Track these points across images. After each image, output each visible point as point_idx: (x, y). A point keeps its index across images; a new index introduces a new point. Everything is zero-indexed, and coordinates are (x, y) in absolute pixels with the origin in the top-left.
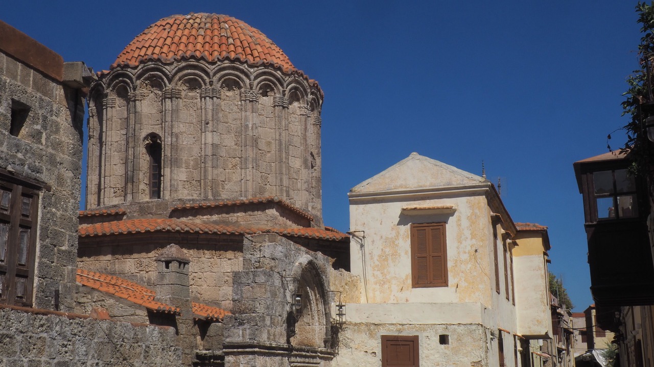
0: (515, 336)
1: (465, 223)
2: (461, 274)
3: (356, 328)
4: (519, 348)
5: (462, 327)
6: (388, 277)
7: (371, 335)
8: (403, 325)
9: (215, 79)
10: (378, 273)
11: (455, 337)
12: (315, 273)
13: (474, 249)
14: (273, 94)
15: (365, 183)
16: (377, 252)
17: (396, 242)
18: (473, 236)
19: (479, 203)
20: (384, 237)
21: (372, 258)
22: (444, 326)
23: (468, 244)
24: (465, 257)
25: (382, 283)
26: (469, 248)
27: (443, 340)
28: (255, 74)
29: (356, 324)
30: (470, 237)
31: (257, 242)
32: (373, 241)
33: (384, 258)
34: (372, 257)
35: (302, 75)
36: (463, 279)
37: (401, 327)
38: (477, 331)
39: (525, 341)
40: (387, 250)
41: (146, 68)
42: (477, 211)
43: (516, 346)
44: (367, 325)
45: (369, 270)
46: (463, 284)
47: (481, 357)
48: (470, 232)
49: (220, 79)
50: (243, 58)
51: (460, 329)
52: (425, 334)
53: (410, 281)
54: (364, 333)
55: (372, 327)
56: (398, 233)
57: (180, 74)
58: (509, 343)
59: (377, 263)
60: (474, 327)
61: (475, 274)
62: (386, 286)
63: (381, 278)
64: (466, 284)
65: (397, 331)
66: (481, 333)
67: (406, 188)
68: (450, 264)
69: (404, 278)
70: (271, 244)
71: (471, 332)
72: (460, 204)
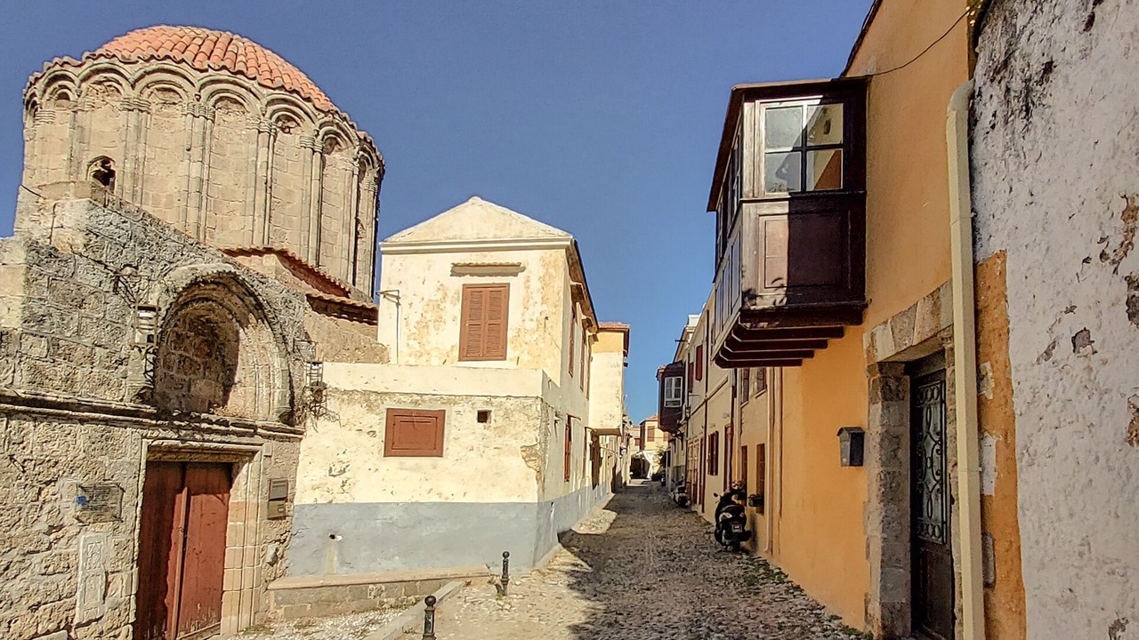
0: (586, 428)
1: (535, 284)
2: (524, 345)
3: (345, 397)
4: (589, 441)
5: (512, 401)
6: (427, 347)
7: (370, 407)
8: (421, 395)
9: (205, 93)
10: (414, 343)
11: (502, 413)
12: (254, 302)
13: (544, 316)
14: (299, 132)
15: (405, 232)
16: (414, 318)
17: (442, 306)
18: (544, 301)
19: (556, 261)
20: (426, 299)
21: (407, 325)
22: (485, 399)
23: (536, 310)
24: (531, 325)
25: (419, 354)
26: (537, 315)
27: (483, 417)
28: (270, 98)
29: (345, 392)
30: (539, 301)
31: (49, 198)
32: (411, 304)
33: (423, 325)
34: (407, 323)
35: (345, 119)
36: (526, 352)
37: (419, 398)
38: (534, 407)
39: (596, 435)
40: (429, 316)
41: (95, 67)
42: (552, 271)
43: (586, 438)
44: (364, 393)
45: (403, 338)
46: (525, 358)
47: (537, 440)
48: (541, 296)
49: (212, 95)
50: (252, 72)
51: (509, 404)
52: (457, 408)
53: (456, 353)
54: (358, 405)
55: (373, 397)
56: (446, 294)
57: (148, 79)
58: (578, 433)
59: (414, 330)
60: (530, 402)
61: (542, 345)
62: (424, 358)
63: (418, 349)
64: (530, 358)
65: (411, 402)
66: (539, 409)
67: (461, 238)
68: (510, 334)
69: (449, 348)
70: (79, 200)
71: (524, 407)
72: (531, 260)
